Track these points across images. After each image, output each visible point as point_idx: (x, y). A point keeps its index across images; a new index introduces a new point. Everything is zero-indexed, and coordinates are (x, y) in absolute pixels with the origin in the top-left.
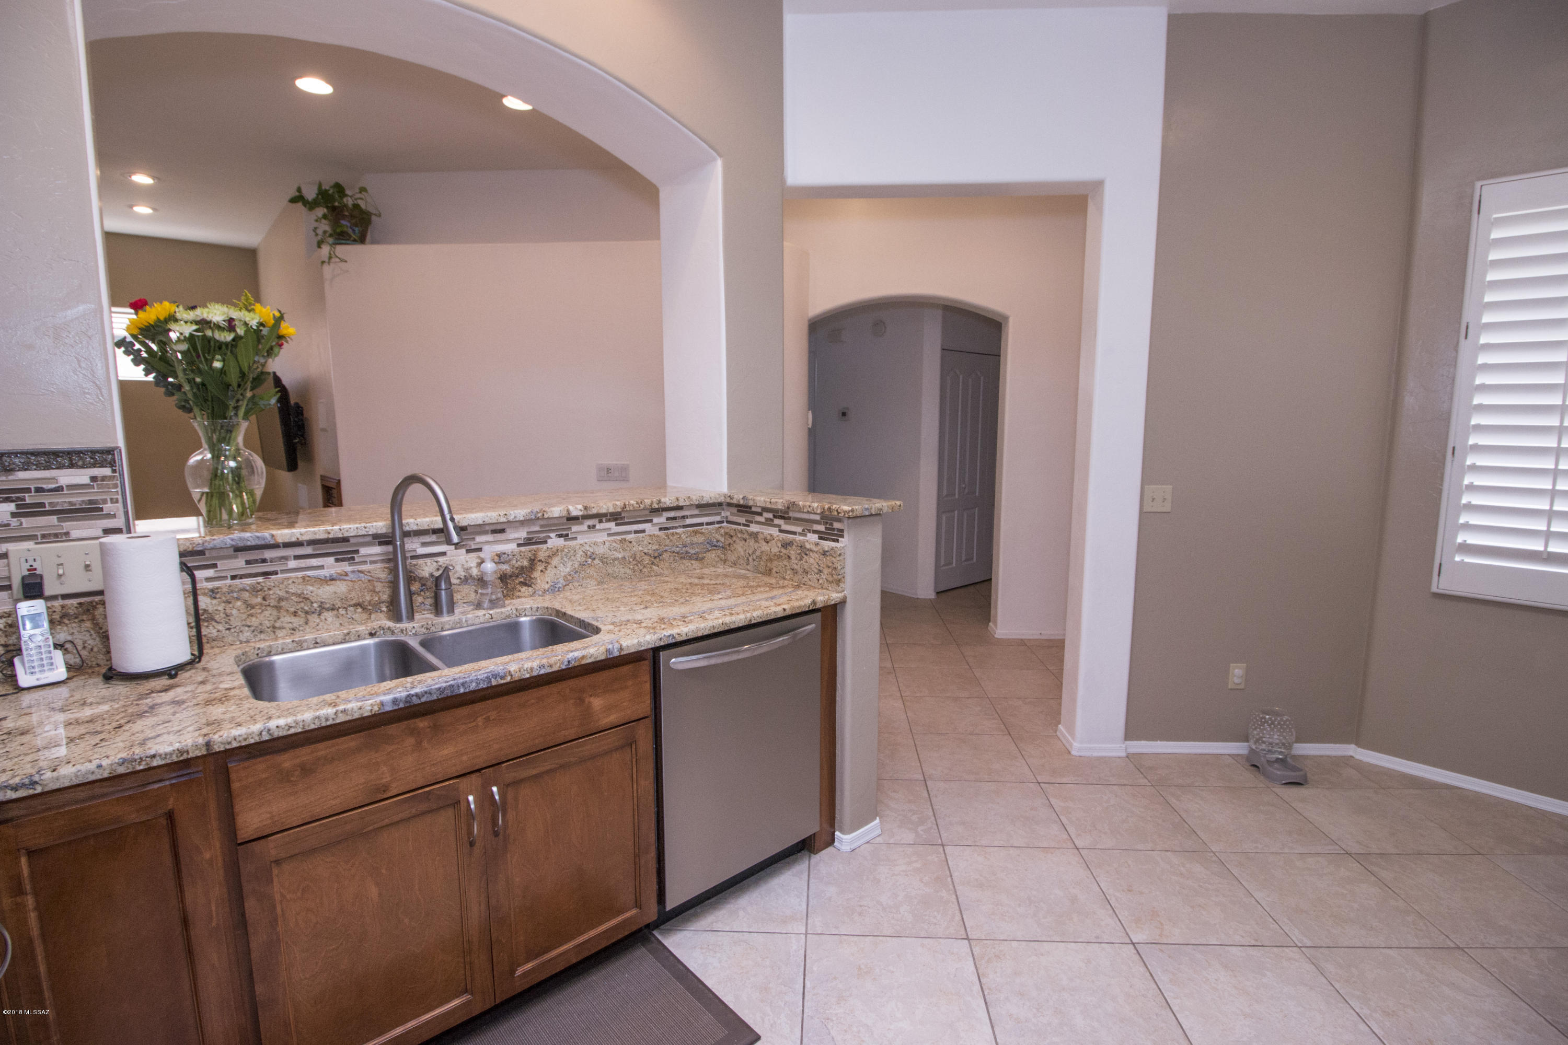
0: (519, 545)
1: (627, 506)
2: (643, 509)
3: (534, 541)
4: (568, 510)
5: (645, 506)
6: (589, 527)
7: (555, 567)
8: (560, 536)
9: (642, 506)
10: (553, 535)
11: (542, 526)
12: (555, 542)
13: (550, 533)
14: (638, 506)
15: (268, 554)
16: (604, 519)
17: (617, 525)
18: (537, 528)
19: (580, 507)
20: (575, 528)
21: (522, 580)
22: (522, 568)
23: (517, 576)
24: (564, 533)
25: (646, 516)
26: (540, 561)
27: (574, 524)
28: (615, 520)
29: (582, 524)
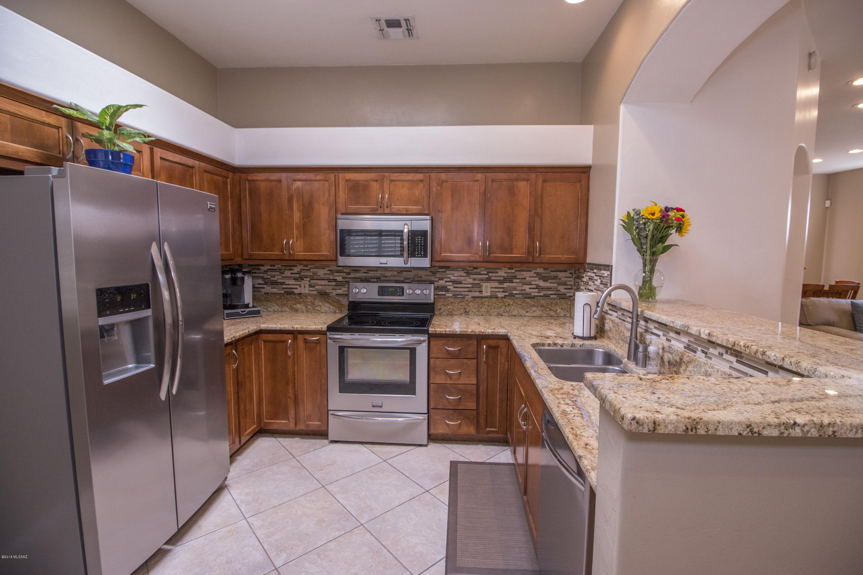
0: (685, 347)
1: (736, 345)
2: (748, 355)
3: (690, 348)
4: (700, 332)
5: (750, 352)
6: (719, 353)
7: (690, 372)
8: (703, 352)
9: (748, 351)
10: (699, 349)
11: (695, 339)
12: (700, 355)
13: (698, 346)
14: (744, 348)
15: (625, 313)
16: (729, 352)
17: (737, 361)
18: (692, 340)
19: (707, 332)
20: (711, 350)
21: (676, 370)
22: (677, 362)
23: (674, 366)
24: (705, 350)
25: (761, 364)
26: (684, 362)
27: (712, 347)
28: (736, 356)
29: (715, 349)
